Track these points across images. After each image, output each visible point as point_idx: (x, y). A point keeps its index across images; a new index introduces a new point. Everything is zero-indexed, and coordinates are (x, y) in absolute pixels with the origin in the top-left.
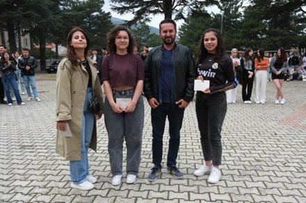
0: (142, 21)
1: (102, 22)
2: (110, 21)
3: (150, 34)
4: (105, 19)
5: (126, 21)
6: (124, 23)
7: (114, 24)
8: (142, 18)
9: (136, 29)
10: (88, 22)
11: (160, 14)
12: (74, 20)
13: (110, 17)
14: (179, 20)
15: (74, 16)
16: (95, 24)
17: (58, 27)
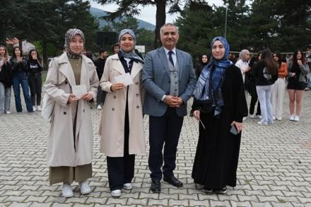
0: (128, 13)
1: (78, 14)
2: (88, 12)
3: (138, 28)
4: (82, 9)
5: (109, 13)
6: (105, 15)
7: (94, 15)
8: (129, 10)
9: (120, 22)
10: (61, 13)
11: (150, 5)
12: (43, 10)
13: (89, 7)
14: (175, 14)
15: (42, 5)
16: (70, 15)
17: (21, 18)
